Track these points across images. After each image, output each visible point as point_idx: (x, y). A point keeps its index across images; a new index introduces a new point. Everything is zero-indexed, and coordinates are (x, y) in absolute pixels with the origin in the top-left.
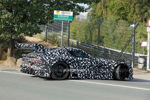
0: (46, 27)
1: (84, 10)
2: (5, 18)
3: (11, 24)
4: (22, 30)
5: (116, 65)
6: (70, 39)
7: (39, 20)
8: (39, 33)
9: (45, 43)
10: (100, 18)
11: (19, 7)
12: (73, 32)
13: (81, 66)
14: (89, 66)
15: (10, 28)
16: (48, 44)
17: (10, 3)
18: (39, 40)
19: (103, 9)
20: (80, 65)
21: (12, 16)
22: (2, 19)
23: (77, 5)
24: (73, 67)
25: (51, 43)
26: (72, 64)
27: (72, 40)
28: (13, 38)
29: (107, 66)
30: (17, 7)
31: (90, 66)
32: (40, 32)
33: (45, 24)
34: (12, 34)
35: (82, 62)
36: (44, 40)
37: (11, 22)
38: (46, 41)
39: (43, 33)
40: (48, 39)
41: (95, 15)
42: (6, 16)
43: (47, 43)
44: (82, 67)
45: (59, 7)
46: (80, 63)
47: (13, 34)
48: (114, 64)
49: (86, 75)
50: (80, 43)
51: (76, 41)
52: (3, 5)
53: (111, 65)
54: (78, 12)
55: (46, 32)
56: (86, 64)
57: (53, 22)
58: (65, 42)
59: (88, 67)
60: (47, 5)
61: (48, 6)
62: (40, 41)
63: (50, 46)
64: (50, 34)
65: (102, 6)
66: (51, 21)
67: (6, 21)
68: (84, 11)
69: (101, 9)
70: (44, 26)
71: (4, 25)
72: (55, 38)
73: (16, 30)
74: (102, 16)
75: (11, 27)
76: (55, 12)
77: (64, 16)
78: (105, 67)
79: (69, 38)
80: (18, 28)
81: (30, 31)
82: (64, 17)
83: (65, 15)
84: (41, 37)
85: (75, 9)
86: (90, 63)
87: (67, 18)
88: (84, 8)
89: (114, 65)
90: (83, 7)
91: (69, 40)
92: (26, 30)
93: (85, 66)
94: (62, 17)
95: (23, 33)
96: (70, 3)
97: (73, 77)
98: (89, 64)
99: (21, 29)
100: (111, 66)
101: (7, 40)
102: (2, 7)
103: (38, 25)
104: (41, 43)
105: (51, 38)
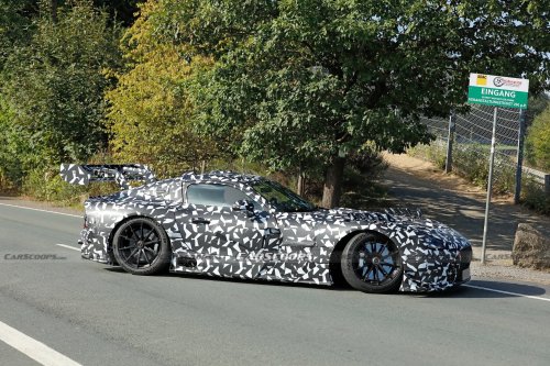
0: (450, 124)
2: (317, 93)
3: (334, 111)
4: (369, 132)
5: (344, 234)
6: (523, 167)
7: (426, 100)
8: (425, 142)
9: (445, 176)
11: (361, 60)
12: (544, 147)
13: (210, 235)
14: (238, 233)
15: (331, 123)
16: (455, 180)
17: (334, 44)
18: (428, 165)
20: (207, 229)
21: (340, 85)
22: (308, 93)
24: (179, 235)
25: (463, 176)
26: (175, 226)
27: (531, 170)
28: (341, 154)
29: (309, 238)
30: (355, 59)
31: (242, 236)
32: (427, 139)
33: (445, 116)
34: (338, 143)
35: (214, 222)
36: (444, 167)
37: (334, 103)
38: (449, 170)
39: (441, 145)
40: (457, 165)
42: (321, 84)
43: (453, 176)
44: (213, 238)
45: (487, 64)
46: (208, 223)
47: (340, 143)
48: (337, 229)
49: (226, 265)
51: (543, 175)
52: (313, 51)
53: (323, 235)
55: (451, 143)
56: (229, 229)
57: (467, 109)
58: (508, 175)
59: (236, 236)
60: (452, 56)
61: (456, 59)
62: (429, 170)
63: (460, 187)
64: (464, 148)
66: (460, 105)
67: (320, 101)
71: (313, 113)
72: (479, 162)
73: (351, 130)
75: (335, 121)
76: (474, 79)
77: (500, 90)
78: (300, 240)
79: (520, 163)
80: (357, 123)
81: (395, 136)
82: (502, 94)
83: (503, 87)
84: (433, 158)
86: (244, 223)
87: (510, 98)
89: (336, 233)
91: (520, 170)
92: (381, 132)
93: (226, 233)
94: (494, 96)
95: (371, 140)
96: (526, 51)
97: (181, 269)
98: (241, 226)
99: (366, 128)
100: (321, 236)
101: (322, 159)
102: (309, 57)
103: (422, 117)
104: (434, 176)
105: (466, 160)
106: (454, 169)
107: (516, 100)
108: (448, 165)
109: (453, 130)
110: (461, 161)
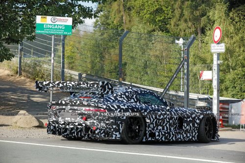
0: (20, 47)
1: (92, 15)
6: (65, 70)
7: (8, 34)
8: (9, 59)
9: (18, 78)
10: (117, 29)
16: (25, 80)
18: (7, 72)
19: (122, 13)
23: (80, 5)
25: (29, 78)
27: (70, 71)
32: (9, 57)
33: (17, 42)
36: (17, 73)
38: (21, 74)
39: (15, 60)
40: (24, 71)
41: (109, 25)
43: (23, 78)
45: (45, 10)
50: (84, 75)
51: (77, 73)
54: (81, 18)
55: (20, 58)
57: (33, 38)
58: (57, 75)
60: (21, 7)
61: (23, 8)
62: (8, 75)
63: (28, 84)
64: (28, 60)
65: (122, 8)
66: (29, 35)
68: (93, 17)
69: (120, 12)
70: (15, 45)
72: (38, 68)
74: (120, 25)
76: (39, 19)
77: (55, 25)
79: (63, 67)
82: (56, 27)
83: (57, 23)
84: (10, 67)
85: (76, 12)
87: (61, 29)
88: (91, 11)
90: (90, 8)
91: (63, 72)
94: (51, 28)
96: (66, 1)
103: (5, 45)
104: (12, 79)
105: (30, 68)
106: (23, 73)
107: (65, 30)
108: (19, 71)
109: (21, 50)
110: (27, 68)
